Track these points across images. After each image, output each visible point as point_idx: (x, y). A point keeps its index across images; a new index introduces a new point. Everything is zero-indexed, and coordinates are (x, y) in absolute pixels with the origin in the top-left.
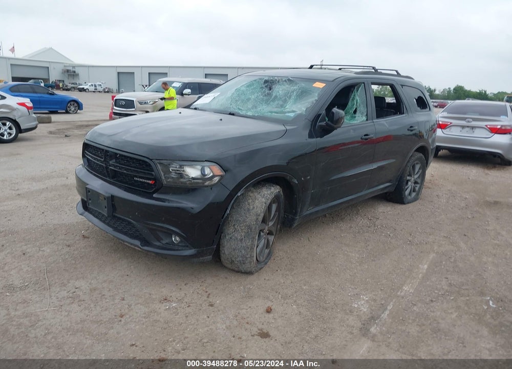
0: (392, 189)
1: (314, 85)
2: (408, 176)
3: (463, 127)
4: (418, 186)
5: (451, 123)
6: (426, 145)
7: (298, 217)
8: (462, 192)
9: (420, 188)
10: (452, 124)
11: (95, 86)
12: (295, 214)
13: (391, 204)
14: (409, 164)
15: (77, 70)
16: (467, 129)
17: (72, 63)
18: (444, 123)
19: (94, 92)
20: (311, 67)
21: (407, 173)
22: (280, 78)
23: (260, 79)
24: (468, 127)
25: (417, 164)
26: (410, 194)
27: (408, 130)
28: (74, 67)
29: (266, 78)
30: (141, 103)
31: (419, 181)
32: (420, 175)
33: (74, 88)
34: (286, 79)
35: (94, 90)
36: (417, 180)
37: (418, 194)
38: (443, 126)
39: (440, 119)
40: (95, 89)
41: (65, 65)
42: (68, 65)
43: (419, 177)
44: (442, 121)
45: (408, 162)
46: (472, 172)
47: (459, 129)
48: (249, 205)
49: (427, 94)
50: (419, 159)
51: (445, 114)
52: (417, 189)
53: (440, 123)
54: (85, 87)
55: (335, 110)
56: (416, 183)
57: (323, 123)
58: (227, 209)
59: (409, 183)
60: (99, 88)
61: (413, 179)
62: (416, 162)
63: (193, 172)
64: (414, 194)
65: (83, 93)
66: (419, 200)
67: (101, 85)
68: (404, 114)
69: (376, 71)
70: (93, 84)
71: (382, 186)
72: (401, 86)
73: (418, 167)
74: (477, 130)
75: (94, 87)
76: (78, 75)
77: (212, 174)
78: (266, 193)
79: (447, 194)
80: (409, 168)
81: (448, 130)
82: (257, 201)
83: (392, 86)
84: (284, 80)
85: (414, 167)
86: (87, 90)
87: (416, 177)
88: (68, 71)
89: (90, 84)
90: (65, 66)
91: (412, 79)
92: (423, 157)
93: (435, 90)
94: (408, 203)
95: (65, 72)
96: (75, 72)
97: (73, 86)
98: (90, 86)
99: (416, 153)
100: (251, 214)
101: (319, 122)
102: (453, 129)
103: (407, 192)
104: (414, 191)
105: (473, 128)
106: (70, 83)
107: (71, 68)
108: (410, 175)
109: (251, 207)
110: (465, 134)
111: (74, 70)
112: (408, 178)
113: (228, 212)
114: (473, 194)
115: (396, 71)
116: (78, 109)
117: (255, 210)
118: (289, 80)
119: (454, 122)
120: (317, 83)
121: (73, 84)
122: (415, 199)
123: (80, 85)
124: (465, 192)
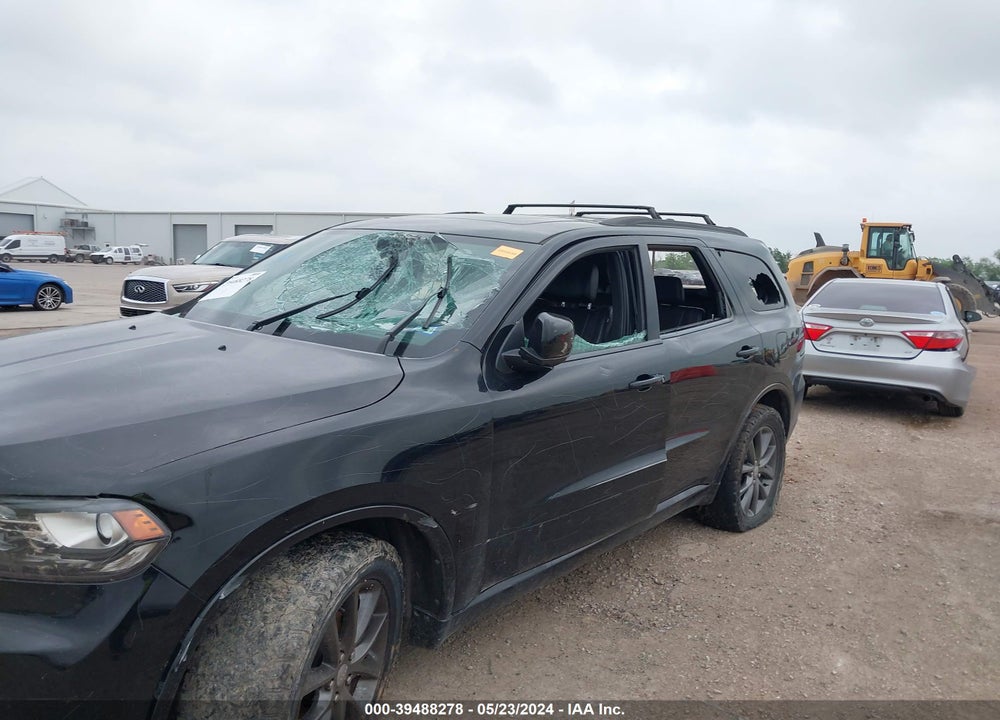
0: (708, 499)
1: (494, 253)
2: (746, 463)
3: (856, 335)
4: (770, 483)
5: (831, 327)
6: (782, 387)
7: (449, 618)
8: (869, 488)
9: (775, 489)
10: (831, 331)
11: (127, 252)
12: (440, 610)
13: (708, 533)
14: (746, 436)
15: (91, 221)
16: (864, 340)
17: (82, 206)
18: (815, 327)
19: (124, 263)
20: (510, 210)
21: (743, 456)
22: (414, 235)
23: (368, 237)
24: (866, 334)
25: (764, 432)
26: (752, 505)
27: (738, 355)
28: (85, 215)
29: (383, 235)
30: (179, 289)
31: (771, 471)
32: (773, 456)
33: (82, 255)
34: (428, 237)
35: (123, 260)
36: (766, 470)
37: (770, 504)
38: (814, 335)
39: (807, 319)
40: (126, 258)
41: (68, 210)
42: (73, 211)
43: (769, 463)
44: (811, 323)
45: (744, 430)
46: (882, 434)
47: (848, 339)
48: (265, 619)
49: (775, 265)
50: (769, 421)
51: (816, 308)
52: (767, 490)
53: (808, 326)
54: (106, 255)
55: (545, 316)
56: (764, 476)
57: (515, 353)
58: (178, 647)
59: (749, 481)
60: (134, 257)
61: (756, 468)
62: (762, 428)
63: (66, 532)
64: (760, 504)
65: (102, 266)
66: (774, 517)
67: (138, 250)
68: (726, 317)
69: (655, 217)
70: (122, 248)
71: (682, 496)
72: (716, 253)
73: (766, 439)
74: (884, 343)
75: (123, 255)
76: (92, 230)
77: (125, 537)
78: (325, 574)
79: (836, 497)
80: (746, 446)
81: (824, 341)
82: (291, 607)
83: (695, 253)
84: (423, 238)
85: (757, 441)
86: (109, 261)
87: (763, 462)
88: (73, 223)
89: (116, 248)
90: (67, 213)
91: (744, 235)
92: (779, 416)
93: (789, 255)
94: (749, 529)
95: (66, 224)
96: (86, 224)
97: (81, 251)
98: (116, 252)
99: (761, 406)
100: (269, 653)
101: (504, 351)
102: (836, 339)
103: (744, 503)
104: (760, 498)
105: (876, 337)
106: (75, 247)
107: (79, 218)
108: (749, 461)
109: (272, 628)
110: (862, 350)
111: (85, 220)
112: (746, 468)
113: (183, 657)
114: (893, 494)
115: (703, 216)
116: (62, 301)
117: (281, 638)
118: (436, 240)
119: (837, 324)
120: (503, 248)
121: (81, 247)
122: (766, 516)
123: (96, 250)
124: (875, 489)
